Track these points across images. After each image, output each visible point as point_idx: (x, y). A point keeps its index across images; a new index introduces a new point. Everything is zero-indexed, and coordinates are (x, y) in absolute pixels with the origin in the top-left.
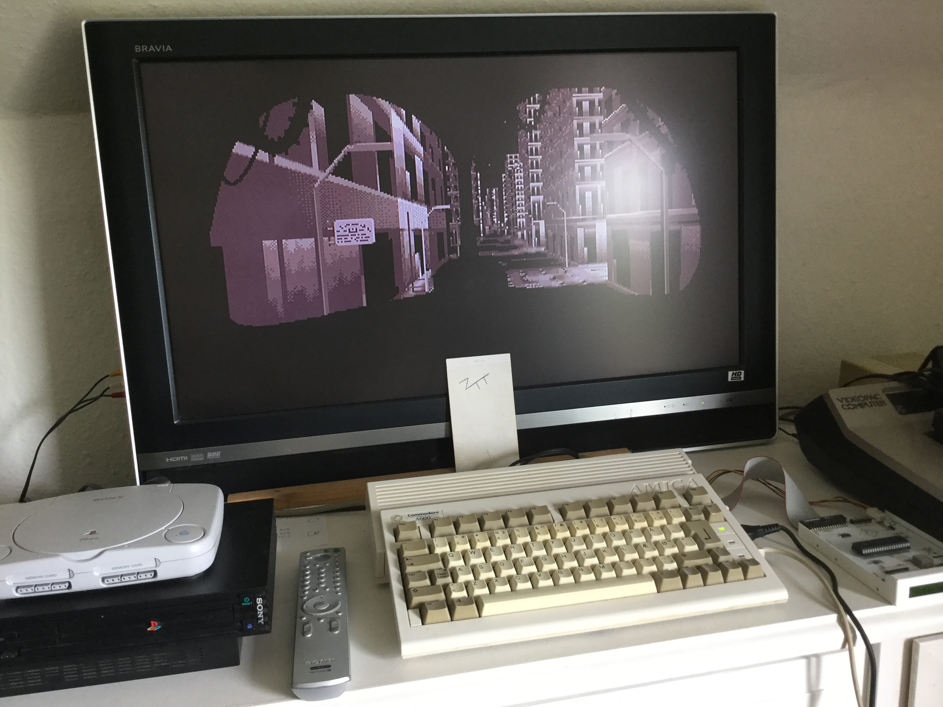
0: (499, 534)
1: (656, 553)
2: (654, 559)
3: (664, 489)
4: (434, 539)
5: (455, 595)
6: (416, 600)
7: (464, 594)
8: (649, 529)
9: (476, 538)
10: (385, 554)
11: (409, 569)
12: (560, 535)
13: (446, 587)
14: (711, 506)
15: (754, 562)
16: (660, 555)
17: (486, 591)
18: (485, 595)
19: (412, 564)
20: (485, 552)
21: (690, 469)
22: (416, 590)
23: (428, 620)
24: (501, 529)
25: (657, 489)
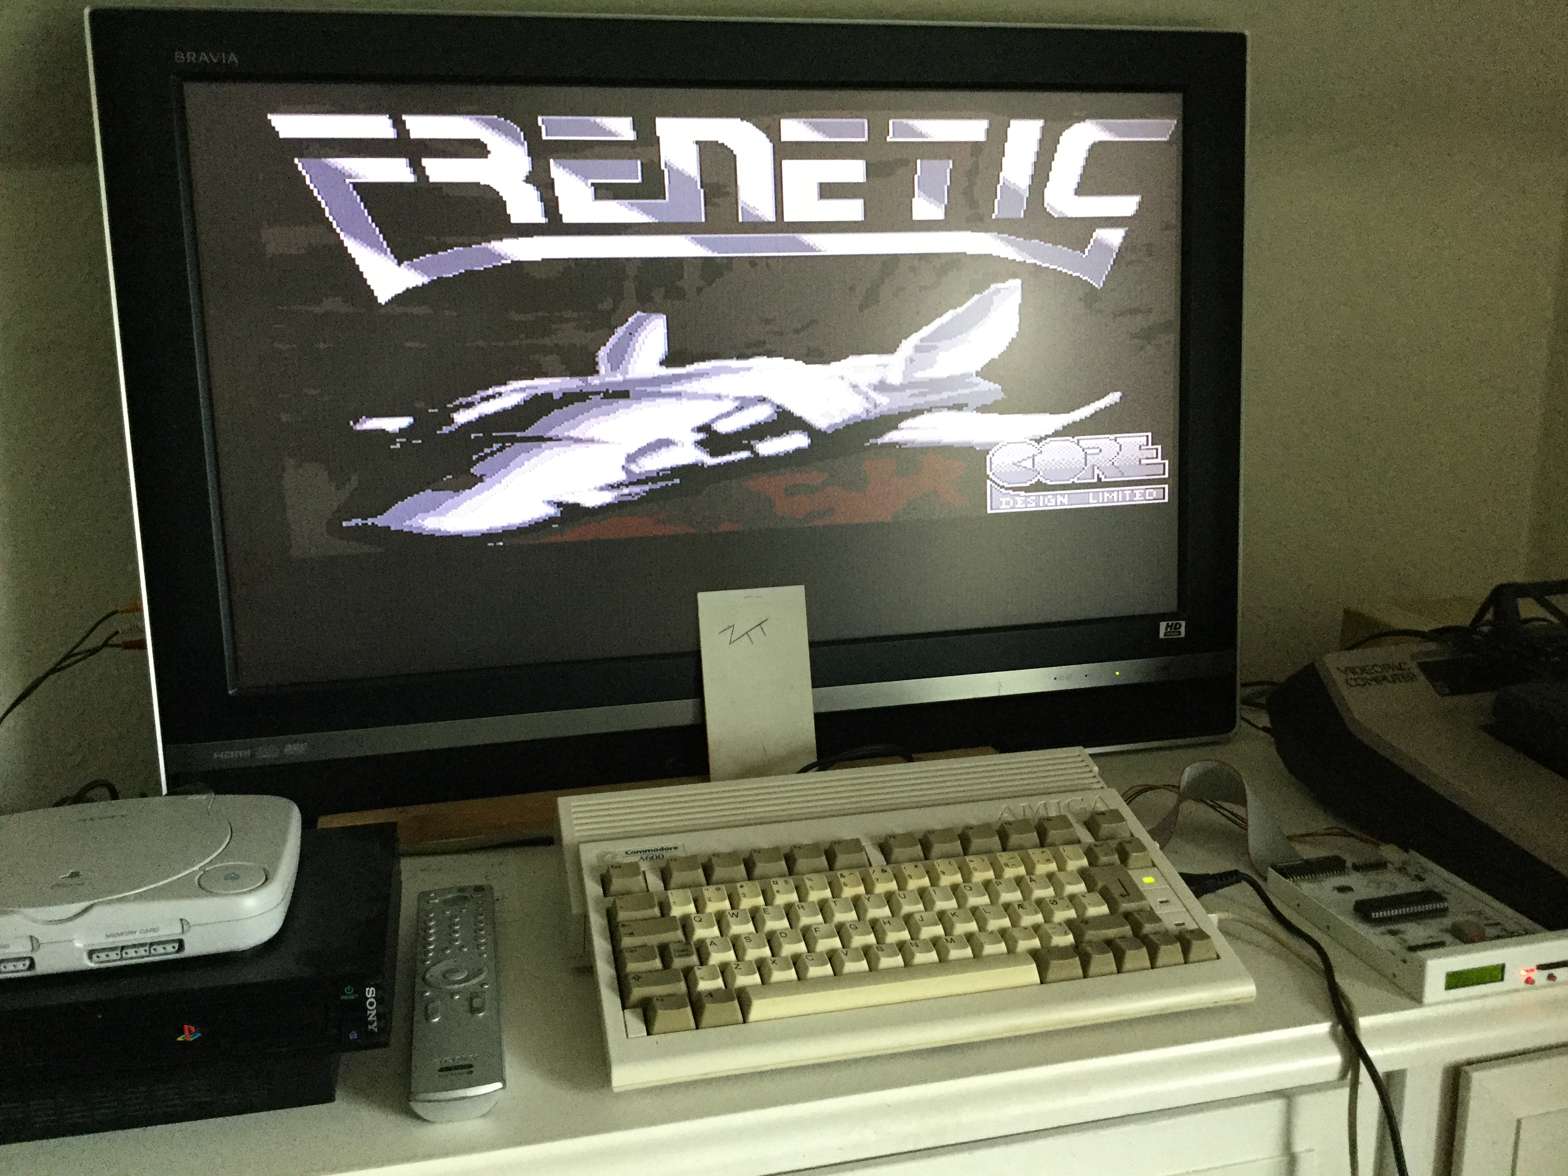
0: (779, 885)
1: (1039, 918)
2: (1036, 928)
3: (1053, 814)
4: (669, 892)
5: (704, 985)
6: (638, 993)
7: (719, 983)
8: (1028, 878)
9: (740, 891)
10: (586, 917)
11: (627, 942)
12: (881, 888)
13: (688, 974)
14: (1130, 842)
15: (1201, 935)
16: (1046, 922)
17: (756, 978)
18: (755, 986)
19: (632, 934)
20: (755, 916)
21: (1095, 780)
22: (637, 977)
23: (657, 1026)
24: (782, 876)
25: (1042, 813)
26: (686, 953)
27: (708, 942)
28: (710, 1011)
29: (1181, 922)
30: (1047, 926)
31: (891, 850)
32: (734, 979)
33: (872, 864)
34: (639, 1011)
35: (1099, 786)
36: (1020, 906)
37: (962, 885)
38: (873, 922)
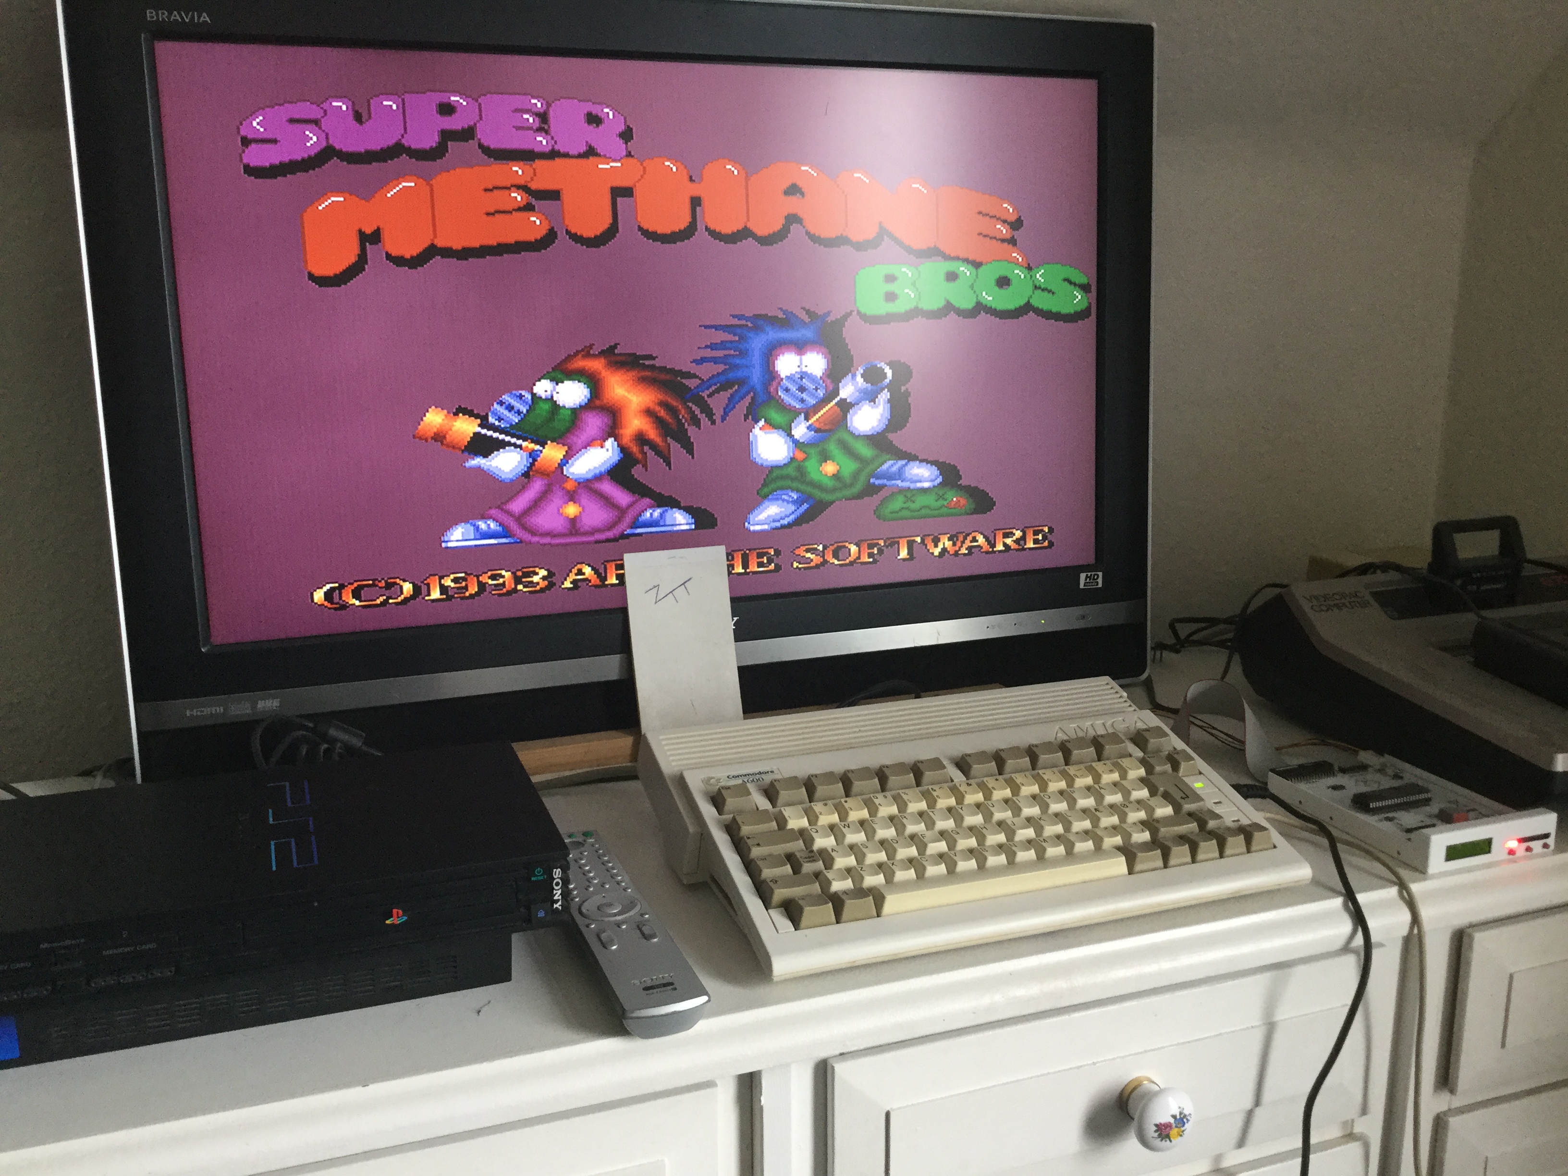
0: (879, 799)
1: (1115, 820)
2: (1115, 828)
3: (1102, 732)
4: (780, 810)
5: (837, 886)
6: (780, 894)
7: (850, 883)
8: (1096, 786)
9: (844, 806)
10: (705, 836)
11: (754, 852)
12: (970, 799)
14: (1176, 754)
15: (1257, 828)
16: (1122, 822)
17: (882, 879)
18: (883, 885)
19: (758, 845)
20: (864, 826)
21: (1127, 704)
22: (774, 882)
23: (804, 921)
24: (877, 792)
25: (1091, 733)
26: (811, 860)
27: (830, 850)
28: (850, 905)
29: (1236, 819)
30: (1124, 826)
31: (970, 767)
32: (862, 878)
33: (955, 781)
34: (783, 909)
35: (1133, 709)
36: (1096, 810)
37: (1042, 794)
38: (971, 829)
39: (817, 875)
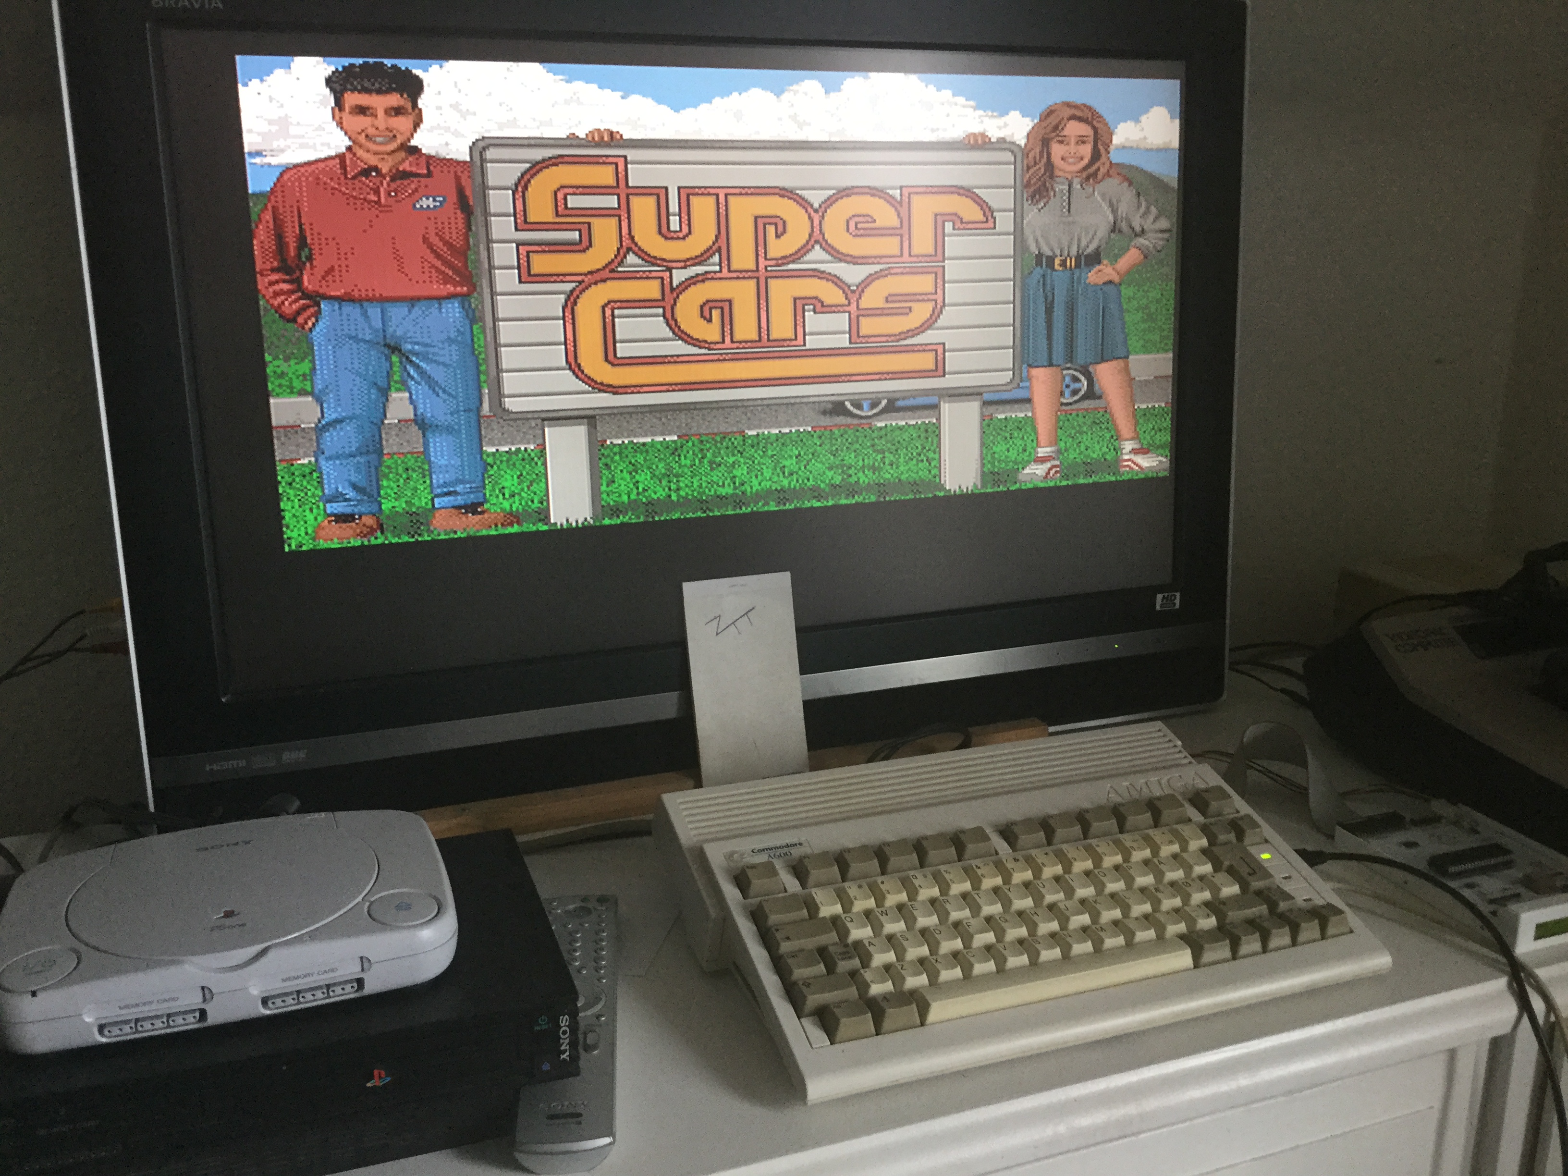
0: (918, 878)
1: (1178, 901)
2: (1178, 912)
3: (1158, 792)
4: (811, 891)
5: (876, 989)
7: (890, 986)
8: (1155, 860)
9: (880, 886)
11: (785, 947)
12: (1018, 877)
13: (856, 977)
14: (1240, 819)
15: (1332, 910)
16: (1185, 905)
17: (924, 979)
18: (923, 987)
19: (788, 938)
20: (903, 912)
21: (1182, 755)
22: (807, 984)
23: (840, 1034)
24: (916, 869)
25: (1146, 792)
26: (846, 956)
27: (867, 945)
29: (1308, 898)
30: (1188, 909)
31: (1016, 838)
32: (903, 979)
33: (1000, 853)
34: (817, 1019)
35: (1187, 761)
36: (1157, 890)
37: (1096, 871)
38: (1020, 914)
39: (853, 974)
